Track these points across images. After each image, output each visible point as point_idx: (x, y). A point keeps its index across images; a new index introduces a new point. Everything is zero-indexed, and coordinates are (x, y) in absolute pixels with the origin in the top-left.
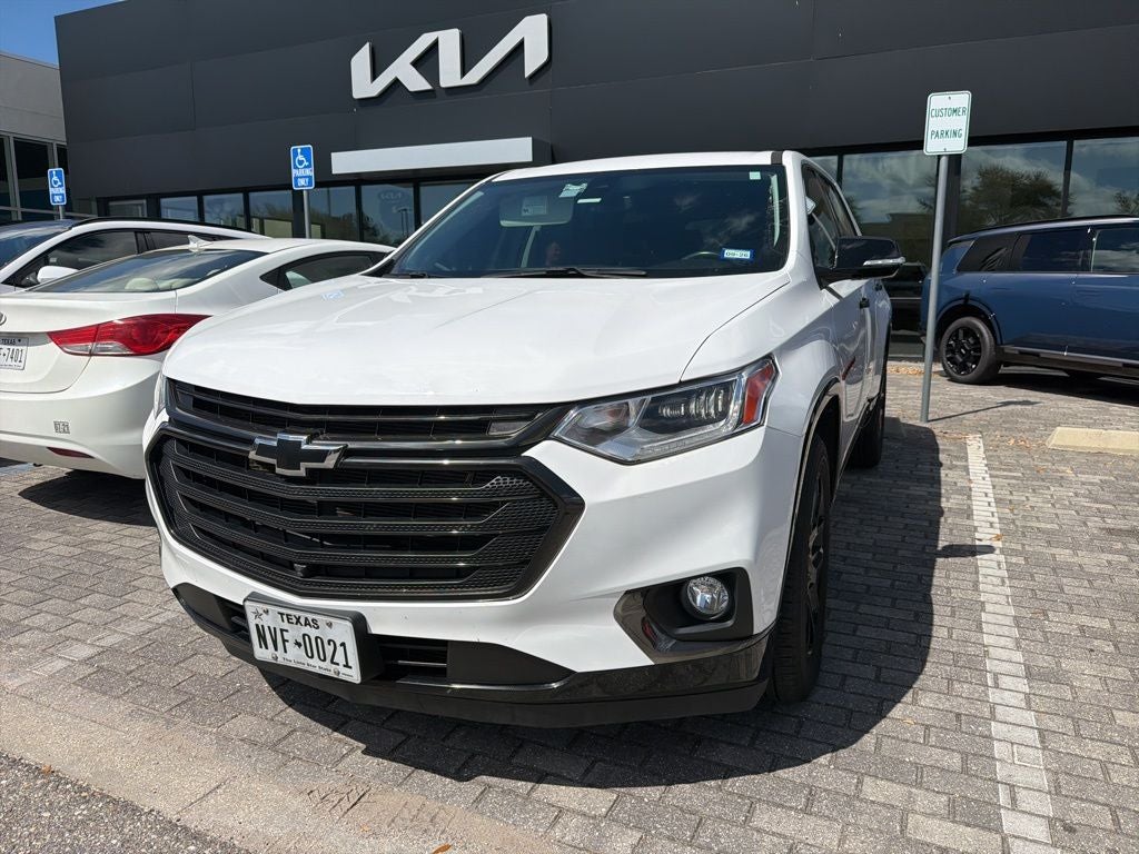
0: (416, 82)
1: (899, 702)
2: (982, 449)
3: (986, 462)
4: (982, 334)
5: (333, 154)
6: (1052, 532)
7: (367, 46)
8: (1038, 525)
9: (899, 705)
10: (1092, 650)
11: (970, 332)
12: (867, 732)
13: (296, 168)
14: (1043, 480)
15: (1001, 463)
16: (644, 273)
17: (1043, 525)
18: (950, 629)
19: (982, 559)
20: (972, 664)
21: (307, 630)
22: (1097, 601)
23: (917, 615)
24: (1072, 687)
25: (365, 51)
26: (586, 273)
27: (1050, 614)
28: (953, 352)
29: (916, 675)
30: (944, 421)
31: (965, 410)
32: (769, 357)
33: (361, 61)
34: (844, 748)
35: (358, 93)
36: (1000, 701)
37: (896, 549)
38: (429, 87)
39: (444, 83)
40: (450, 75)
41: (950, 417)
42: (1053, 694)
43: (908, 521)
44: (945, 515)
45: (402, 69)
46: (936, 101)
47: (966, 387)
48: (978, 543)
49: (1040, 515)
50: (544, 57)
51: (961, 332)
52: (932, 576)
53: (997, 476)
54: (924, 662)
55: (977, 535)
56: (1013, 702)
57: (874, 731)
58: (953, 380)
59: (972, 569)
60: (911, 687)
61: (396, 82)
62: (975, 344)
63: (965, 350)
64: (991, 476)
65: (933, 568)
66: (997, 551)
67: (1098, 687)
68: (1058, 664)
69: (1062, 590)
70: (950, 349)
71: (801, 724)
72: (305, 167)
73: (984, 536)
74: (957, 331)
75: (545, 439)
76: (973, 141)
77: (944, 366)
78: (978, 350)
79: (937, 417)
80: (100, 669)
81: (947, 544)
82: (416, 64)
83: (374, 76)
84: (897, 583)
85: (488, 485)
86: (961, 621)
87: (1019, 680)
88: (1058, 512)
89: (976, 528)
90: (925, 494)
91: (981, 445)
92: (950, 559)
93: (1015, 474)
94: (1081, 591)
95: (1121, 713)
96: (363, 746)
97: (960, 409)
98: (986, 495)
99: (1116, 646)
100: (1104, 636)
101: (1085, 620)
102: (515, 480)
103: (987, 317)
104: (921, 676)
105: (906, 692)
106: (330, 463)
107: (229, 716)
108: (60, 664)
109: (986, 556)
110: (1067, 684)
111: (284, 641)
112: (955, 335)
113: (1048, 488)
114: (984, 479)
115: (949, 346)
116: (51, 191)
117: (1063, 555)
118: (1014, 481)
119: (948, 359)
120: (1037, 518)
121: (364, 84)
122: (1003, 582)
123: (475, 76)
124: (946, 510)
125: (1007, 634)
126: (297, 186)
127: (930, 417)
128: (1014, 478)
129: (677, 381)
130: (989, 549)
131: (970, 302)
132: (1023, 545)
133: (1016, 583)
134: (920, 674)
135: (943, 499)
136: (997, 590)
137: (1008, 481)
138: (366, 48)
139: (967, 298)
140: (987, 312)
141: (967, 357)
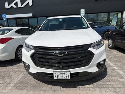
7: (7, 2)
21: (63, 74)
33: (6, 4)
35: (6, 8)
40: (19, 5)
45: (13, 5)
46: (81, 10)
50: (32, 4)
76: (85, 14)
80: (17, 87)
83: (9, 5)
106: (66, 53)
108: (11, 87)
111: (59, 76)
123: (23, 6)
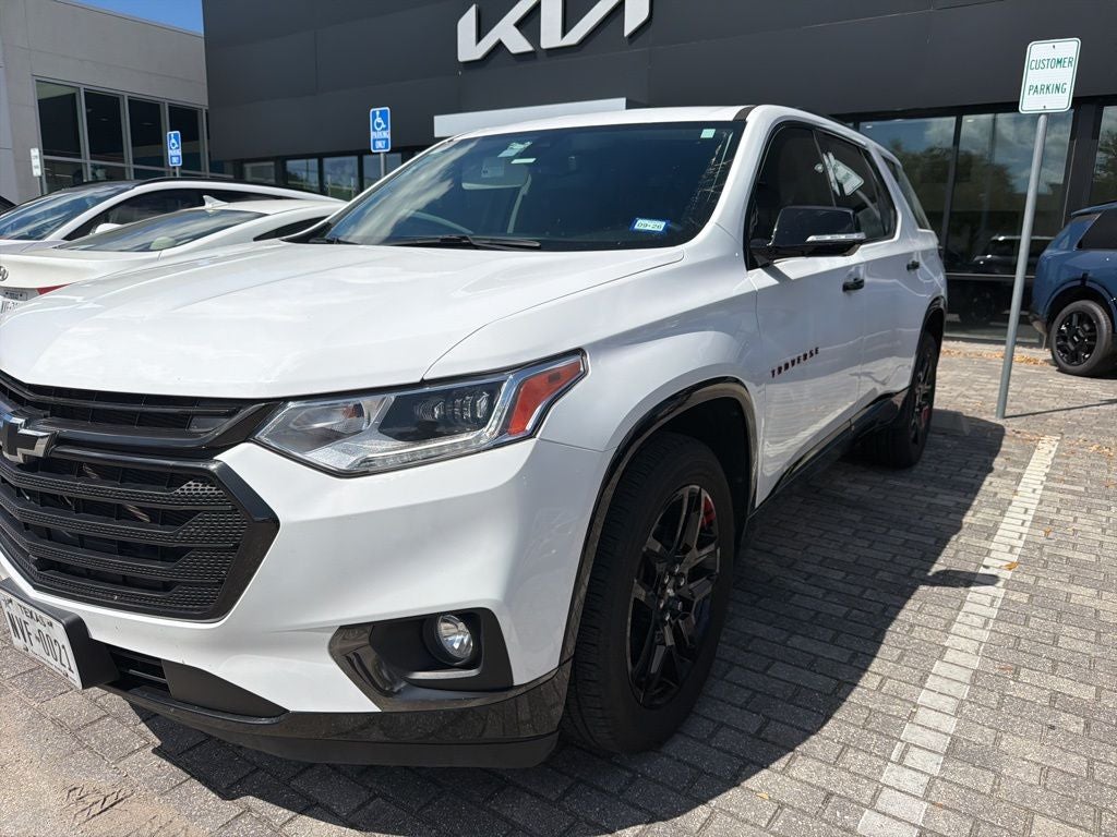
0: (518, 44)
1: (767, 767)
2: (1052, 455)
3: (1047, 471)
4: (1098, 321)
5: (436, 118)
6: (1085, 565)
7: (473, 9)
8: (1070, 554)
9: (765, 772)
10: (1052, 728)
11: (1086, 318)
12: (704, 802)
13: (374, 130)
14: (1108, 498)
15: (1066, 473)
16: (538, 245)
17: (1077, 555)
18: (884, 679)
19: (977, 593)
20: (886, 730)
22: (1093, 661)
23: (855, 655)
24: (998, 775)
25: (471, 14)
26: (475, 243)
27: (1023, 672)
28: (1065, 339)
29: (807, 734)
30: (1024, 418)
31: (1058, 407)
32: (579, 351)
33: (467, 23)
34: (664, 820)
35: (464, 55)
36: (892, 783)
37: (877, 571)
38: (530, 48)
39: (544, 45)
40: (551, 36)
41: (1033, 414)
42: (967, 781)
43: (911, 537)
44: (960, 533)
45: (507, 33)
46: (1038, 51)
47: (1074, 379)
48: (982, 570)
49: (1080, 541)
50: (645, 15)
51: (1075, 317)
52: (900, 607)
53: (1052, 489)
54: (828, 718)
55: (987, 561)
56: (911, 787)
57: (713, 802)
58: (1062, 370)
59: (956, 604)
60: (792, 750)
61: (499, 45)
62: (1089, 331)
63: (1078, 337)
64: (1045, 488)
65: (909, 598)
66: (1000, 584)
67: (1033, 779)
68: (997, 740)
69: (1055, 641)
70: (1061, 336)
71: (632, 781)
72: (383, 129)
73: (993, 564)
74: (1071, 315)
75: (244, 442)
77: (1053, 354)
78: (1093, 338)
79: (1019, 413)
81: (943, 568)
82: (519, 25)
83: (479, 38)
84: (855, 612)
85: (178, 491)
86: (905, 669)
87: (934, 756)
88: (1107, 539)
89: (989, 551)
90: (952, 504)
91: (1054, 449)
92: (935, 589)
93: (1076, 488)
94: (1081, 646)
95: (1044, 820)
96: (158, 742)
97: (1051, 404)
98: (1026, 510)
99: (1087, 726)
100: (1078, 709)
101: (1064, 686)
102: (208, 487)
103: (1105, 300)
104: (813, 737)
105: (782, 755)
106: (37, 450)
107: (59, 691)
109: (982, 589)
110: (993, 771)
111: (29, 634)
112: (1068, 320)
113: (1109, 508)
114: (1034, 490)
115: (1060, 331)
116: (170, 152)
117: (1082, 595)
118: (1070, 497)
119: (1059, 347)
120: (1074, 545)
121: (469, 48)
122: (986, 624)
123: (575, 36)
124: (965, 526)
125: (953, 692)
126: (375, 149)
127: (1009, 412)
128: (1073, 493)
129: (418, 380)
130: (992, 580)
131: (1088, 284)
132: (1038, 578)
133: (1002, 627)
134: (813, 734)
135: (970, 513)
136: (973, 633)
137: (1061, 496)
138: (472, 11)
139: (1084, 279)
140: (1107, 296)
141: (1080, 346)
